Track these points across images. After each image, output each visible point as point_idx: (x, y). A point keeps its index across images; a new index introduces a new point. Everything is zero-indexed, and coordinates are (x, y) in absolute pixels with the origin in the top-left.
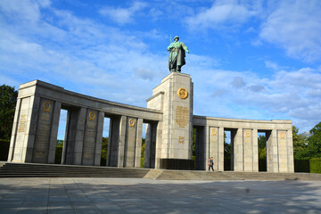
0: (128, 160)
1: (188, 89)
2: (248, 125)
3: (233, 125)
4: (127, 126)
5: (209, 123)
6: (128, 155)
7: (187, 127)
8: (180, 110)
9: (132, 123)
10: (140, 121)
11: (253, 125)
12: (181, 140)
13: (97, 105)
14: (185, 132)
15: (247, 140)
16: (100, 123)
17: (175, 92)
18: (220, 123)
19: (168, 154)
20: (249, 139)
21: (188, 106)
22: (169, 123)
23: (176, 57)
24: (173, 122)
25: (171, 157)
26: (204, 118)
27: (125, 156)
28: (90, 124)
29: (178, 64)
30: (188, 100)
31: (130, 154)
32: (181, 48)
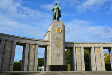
0: (30, 67)
1: (61, 28)
2: (97, 45)
3: (89, 46)
4: (29, 49)
5: (75, 45)
6: (30, 64)
7: (62, 47)
8: (57, 39)
9: (32, 47)
10: (37, 46)
11: (100, 45)
12: (59, 55)
13: (11, 39)
14: (61, 50)
15: (97, 53)
16: (13, 48)
17: (54, 30)
18: (81, 45)
19: (52, 63)
20: (99, 53)
21: (62, 37)
22: (52, 46)
23: (56, 13)
24: (54, 45)
25: (54, 64)
26: (72, 43)
27: (28, 65)
28: (7, 49)
29: (57, 16)
30: (62, 34)
31: (31, 64)
32: (58, 8)
